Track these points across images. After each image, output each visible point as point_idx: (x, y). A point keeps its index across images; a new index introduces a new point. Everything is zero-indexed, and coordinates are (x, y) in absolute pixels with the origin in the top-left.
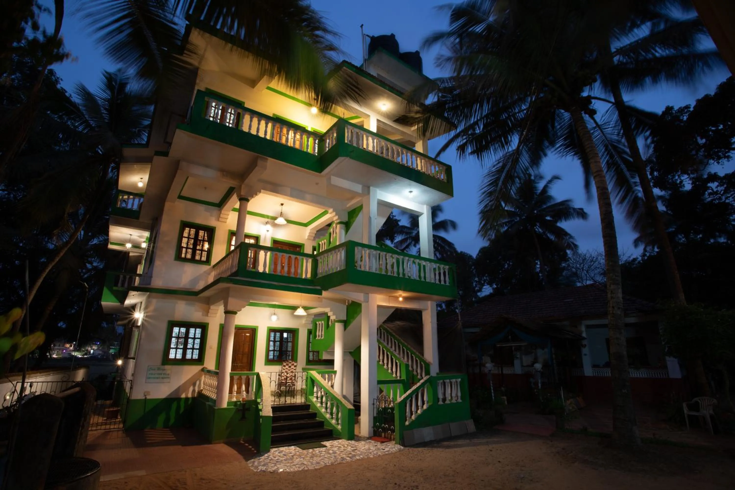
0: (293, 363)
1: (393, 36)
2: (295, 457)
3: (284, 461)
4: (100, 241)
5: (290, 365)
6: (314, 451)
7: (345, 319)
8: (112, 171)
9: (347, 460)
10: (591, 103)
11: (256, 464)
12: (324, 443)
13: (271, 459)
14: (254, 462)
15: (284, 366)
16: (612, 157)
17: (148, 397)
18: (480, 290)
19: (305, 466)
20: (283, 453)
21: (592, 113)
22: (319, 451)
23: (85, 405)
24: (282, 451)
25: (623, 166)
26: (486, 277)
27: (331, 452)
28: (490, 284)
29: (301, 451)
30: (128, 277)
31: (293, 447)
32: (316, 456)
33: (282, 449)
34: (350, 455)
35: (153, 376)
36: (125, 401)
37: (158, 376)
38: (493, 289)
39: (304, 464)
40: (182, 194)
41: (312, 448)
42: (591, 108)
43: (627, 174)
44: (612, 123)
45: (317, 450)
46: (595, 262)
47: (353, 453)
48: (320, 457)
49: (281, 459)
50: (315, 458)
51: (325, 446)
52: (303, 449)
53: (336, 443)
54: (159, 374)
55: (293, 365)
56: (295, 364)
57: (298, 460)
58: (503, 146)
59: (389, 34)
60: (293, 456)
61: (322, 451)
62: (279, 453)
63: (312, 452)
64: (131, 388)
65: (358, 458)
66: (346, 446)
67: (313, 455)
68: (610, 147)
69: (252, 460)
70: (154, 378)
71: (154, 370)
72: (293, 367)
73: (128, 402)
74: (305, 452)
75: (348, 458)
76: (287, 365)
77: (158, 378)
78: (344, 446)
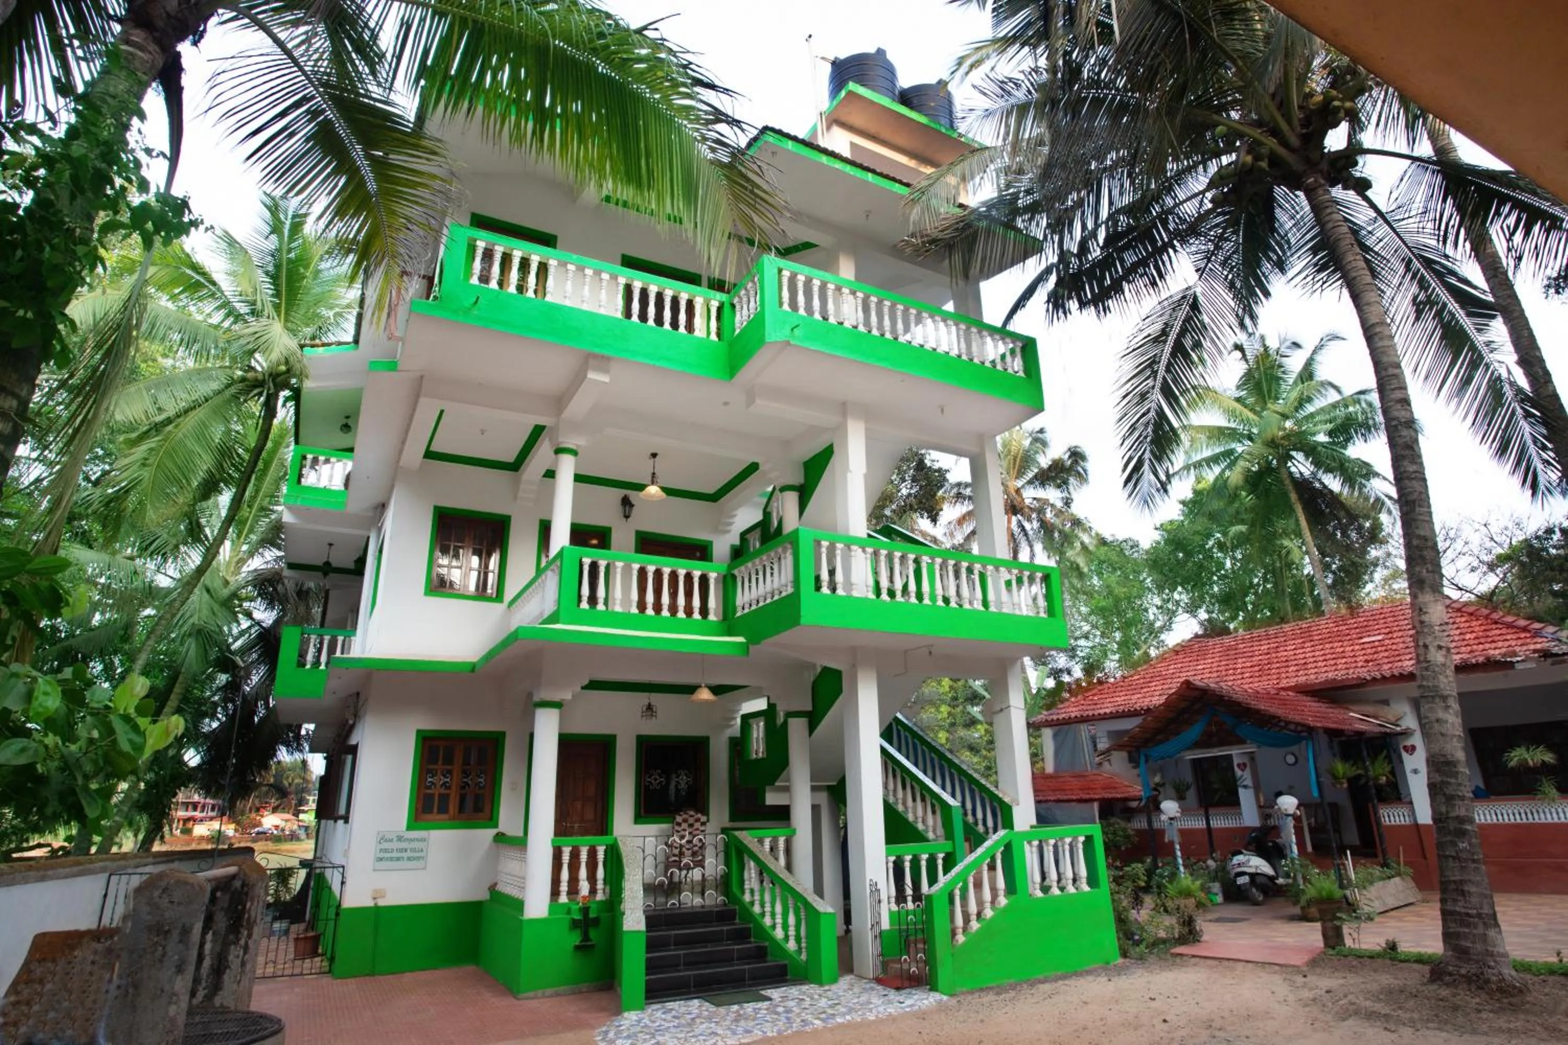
0: (699, 815)
1: (881, 52)
2: (698, 1021)
3: (673, 1030)
4: (267, 563)
5: (691, 821)
6: (742, 1008)
7: (810, 708)
8: (284, 405)
9: (813, 1024)
10: (1356, 164)
11: (611, 1035)
12: (768, 992)
13: (646, 1026)
14: (606, 1032)
15: (679, 824)
16: (1423, 285)
17: (381, 903)
18: (1167, 627)
19: (719, 1038)
20: (674, 1013)
21: (1362, 186)
22: (755, 1009)
23: (248, 905)
24: (672, 1010)
25: (1453, 306)
26: (1180, 593)
27: (780, 1009)
28: (1192, 609)
29: (713, 1008)
30: (327, 638)
31: (696, 1002)
32: (746, 1019)
33: (670, 1005)
34: (823, 1016)
35: (388, 855)
36: (333, 911)
37: (399, 855)
38: (1201, 624)
39: (716, 1034)
40: (435, 448)
41: (738, 1003)
42: (1358, 175)
43: (1467, 323)
44: (1415, 205)
45: (749, 1007)
46: (1453, 540)
47: (830, 1011)
48: (754, 1020)
49: (667, 1025)
50: (742, 1023)
51: (769, 999)
52: (718, 1005)
53: (794, 991)
54: (401, 850)
55: (698, 820)
56: (704, 819)
57: (704, 1026)
58: (1154, 284)
59: (873, 50)
60: (693, 1019)
61: (760, 1009)
62: (664, 1013)
63: (737, 1011)
64: (343, 883)
65: (839, 1020)
66: (816, 997)
67: (740, 1015)
68: (1416, 264)
69: (604, 1029)
70: (391, 859)
71: (391, 840)
72: (697, 825)
73: (337, 914)
74: (722, 1010)
75: (817, 1022)
76: (685, 821)
77: (398, 859)
78: (812, 998)
